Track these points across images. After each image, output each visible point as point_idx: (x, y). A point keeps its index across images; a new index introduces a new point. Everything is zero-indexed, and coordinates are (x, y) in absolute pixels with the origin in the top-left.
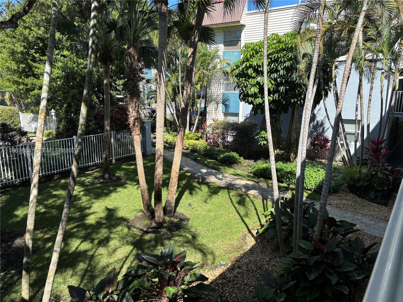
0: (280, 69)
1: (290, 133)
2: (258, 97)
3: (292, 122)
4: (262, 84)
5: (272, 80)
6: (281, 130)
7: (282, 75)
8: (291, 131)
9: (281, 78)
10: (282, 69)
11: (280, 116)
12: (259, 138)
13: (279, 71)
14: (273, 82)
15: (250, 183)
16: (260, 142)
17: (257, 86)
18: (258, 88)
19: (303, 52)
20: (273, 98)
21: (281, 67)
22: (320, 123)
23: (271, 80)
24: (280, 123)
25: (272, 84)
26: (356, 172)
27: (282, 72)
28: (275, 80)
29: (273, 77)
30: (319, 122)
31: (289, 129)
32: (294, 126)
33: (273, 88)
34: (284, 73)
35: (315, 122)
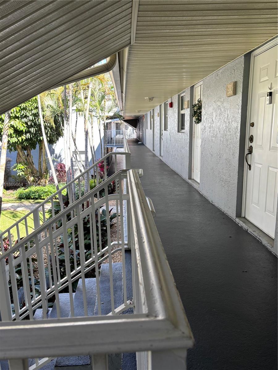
0: (29, 115)
1: (40, 164)
2: (14, 137)
3: (40, 155)
4: (16, 127)
5: (24, 123)
6: (32, 162)
7: (32, 119)
8: (41, 162)
9: (30, 122)
10: (30, 115)
11: (30, 151)
12: (17, 170)
13: (28, 116)
14: (24, 125)
15: (16, 204)
16: (19, 173)
17: (11, 128)
18: (12, 130)
19: (47, 104)
20: (26, 137)
21: (29, 113)
22: (58, 156)
23: (22, 123)
24: (32, 157)
25: (24, 127)
26: (92, 183)
27: (31, 118)
28: (26, 123)
29: (24, 122)
30: (57, 154)
31: (39, 161)
32: (44, 158)
33: (26, 130)
34: (32, 118)
35: (55, 155)
